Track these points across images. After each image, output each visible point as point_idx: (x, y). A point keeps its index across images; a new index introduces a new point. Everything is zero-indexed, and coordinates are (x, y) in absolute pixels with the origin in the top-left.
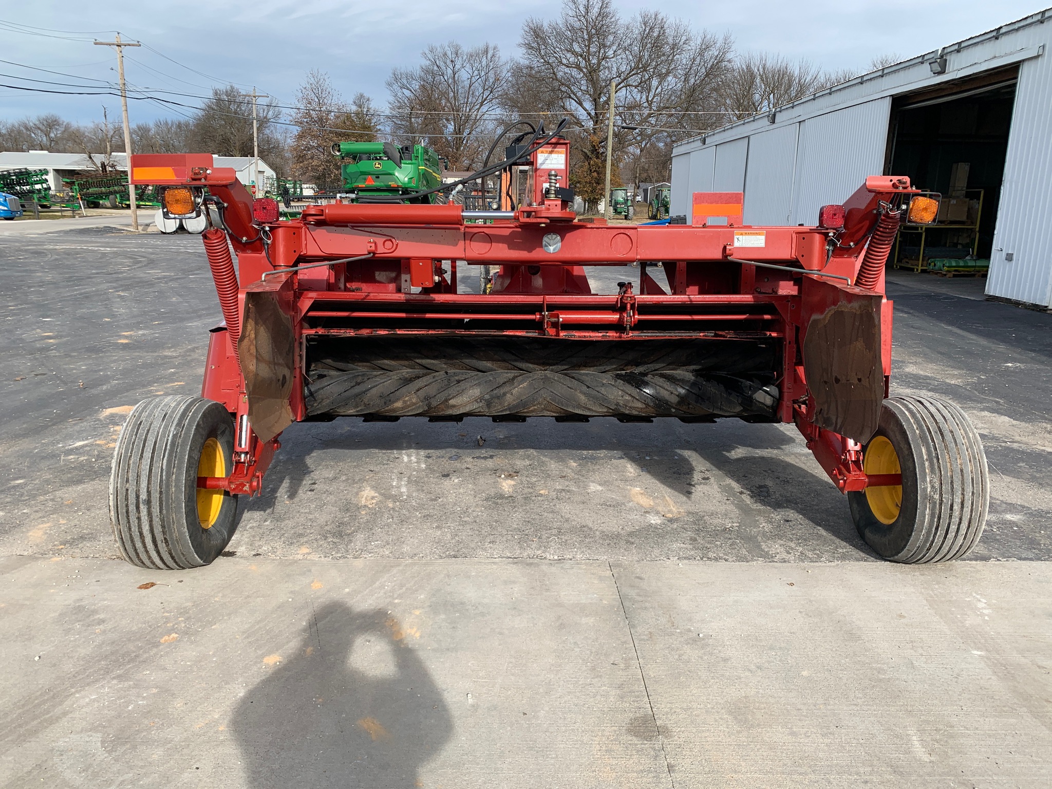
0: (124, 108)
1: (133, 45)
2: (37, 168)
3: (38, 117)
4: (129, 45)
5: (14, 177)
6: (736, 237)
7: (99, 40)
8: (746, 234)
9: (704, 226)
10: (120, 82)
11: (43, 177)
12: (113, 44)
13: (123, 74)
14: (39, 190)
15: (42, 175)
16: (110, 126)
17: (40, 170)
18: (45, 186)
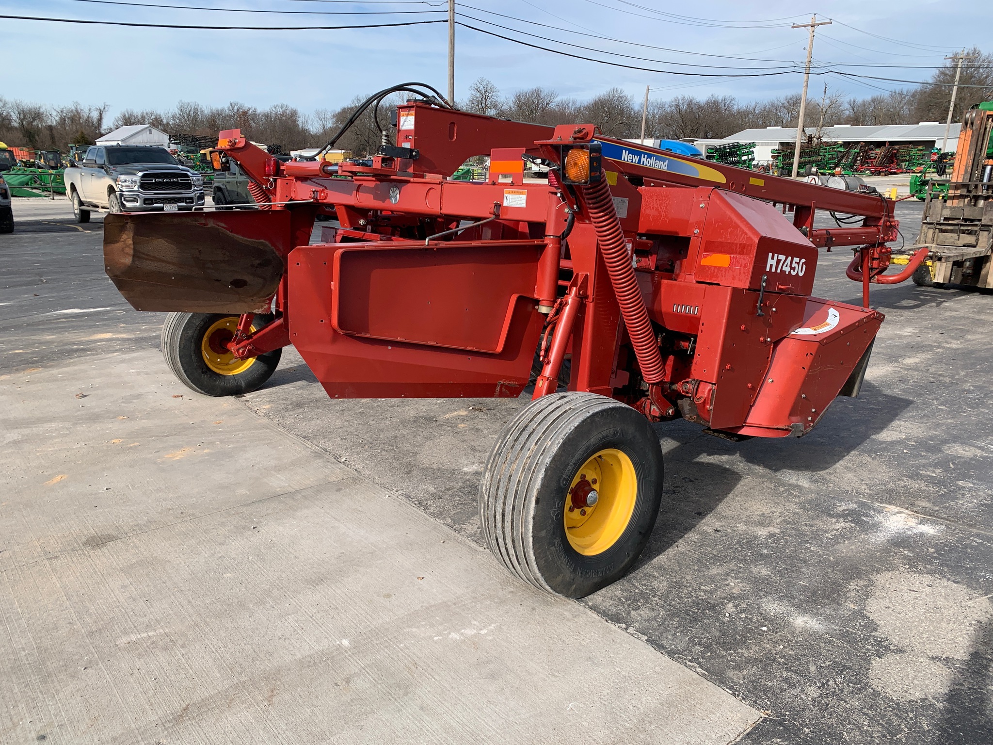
0: (805, 84)
1: (825, 23)
2: (748, 142)
3: (786, 97)
4: (822, 24)
5: (728, 150)
6: (505, 195)
7: (798, 23)
8: (512, 192)
9: (494, 184)
10: (807, 60)
11: (751, 150)
12: (808, 26)
13: (810, 53)
14: (745, 161)
15: (750, 148)
16: (827, 102)
17: (750, 143)
18: (750, 157)
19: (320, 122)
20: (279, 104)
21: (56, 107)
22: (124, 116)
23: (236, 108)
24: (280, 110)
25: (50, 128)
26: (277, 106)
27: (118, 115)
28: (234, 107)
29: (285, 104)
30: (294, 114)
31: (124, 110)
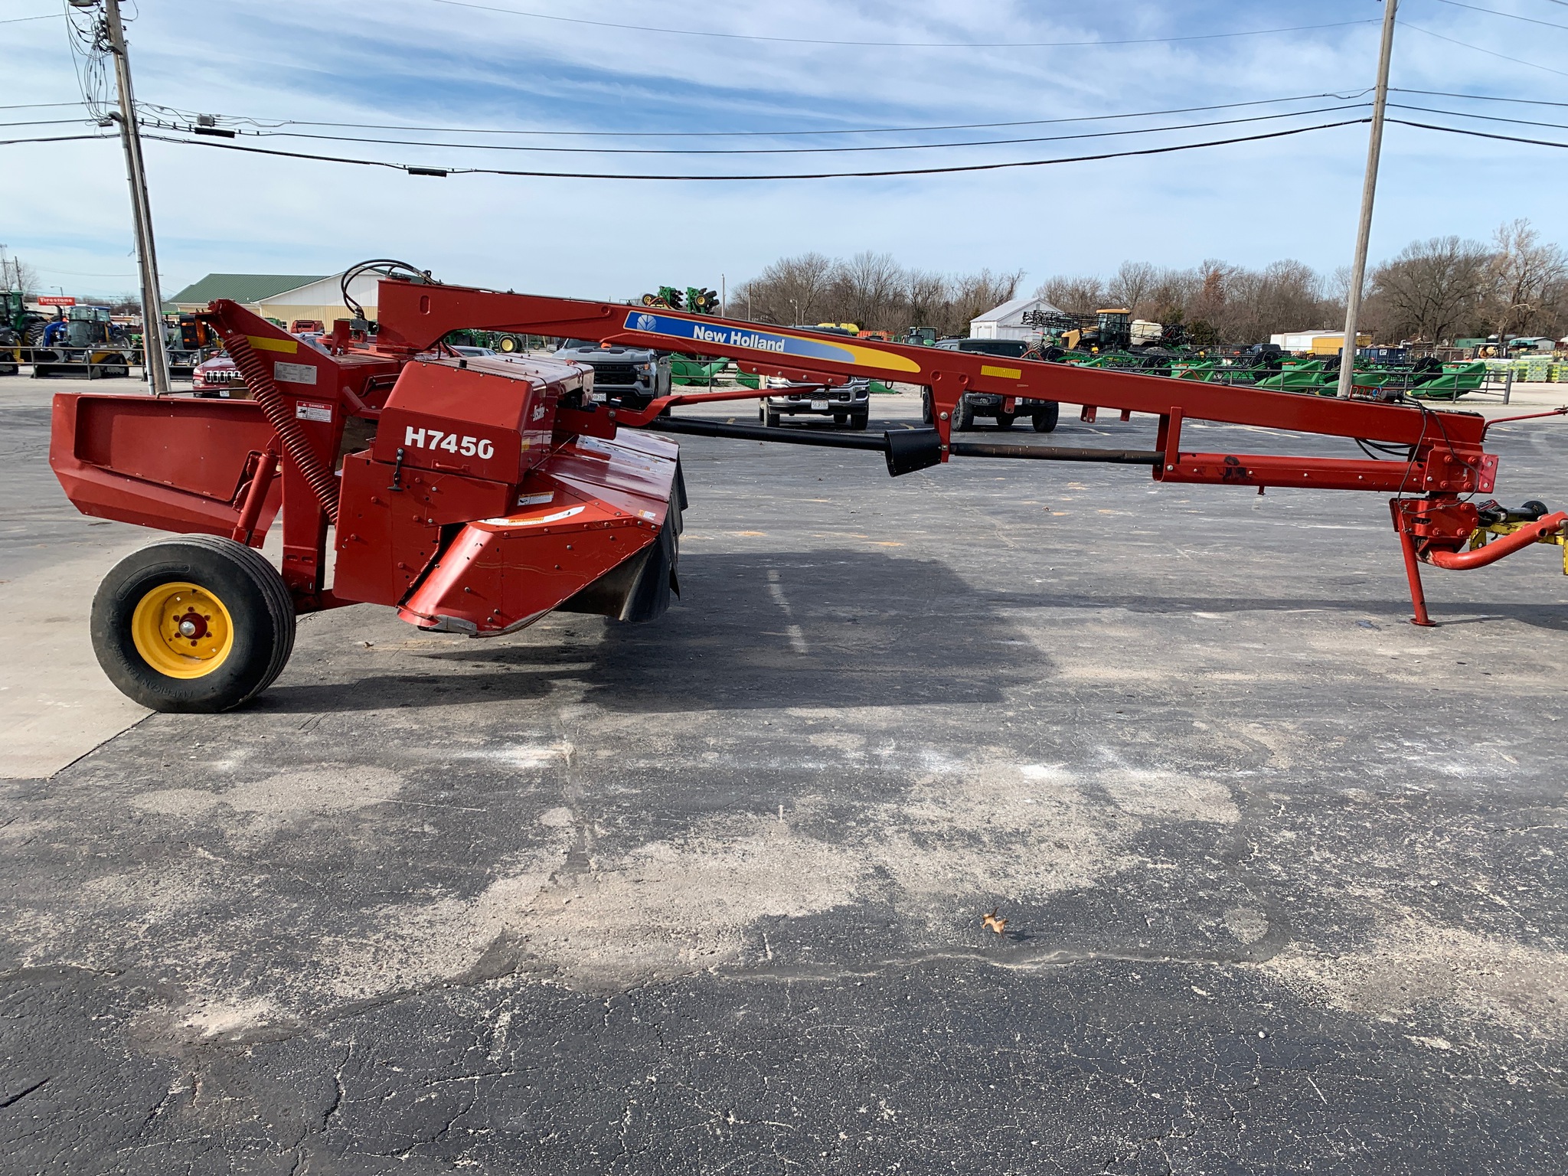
19: (1343, 288)
20: (1283, 260)
21: (960, 277)
22: (1049, 286)
23: (1212, 269)
24: (1281, 271)
25: (947, 305)
26: (1280, 263)
27: (1041, 284)
28: (1209, 268)
29: (1293, 259)
30: (1305, 275)
31: (1050, 277)
